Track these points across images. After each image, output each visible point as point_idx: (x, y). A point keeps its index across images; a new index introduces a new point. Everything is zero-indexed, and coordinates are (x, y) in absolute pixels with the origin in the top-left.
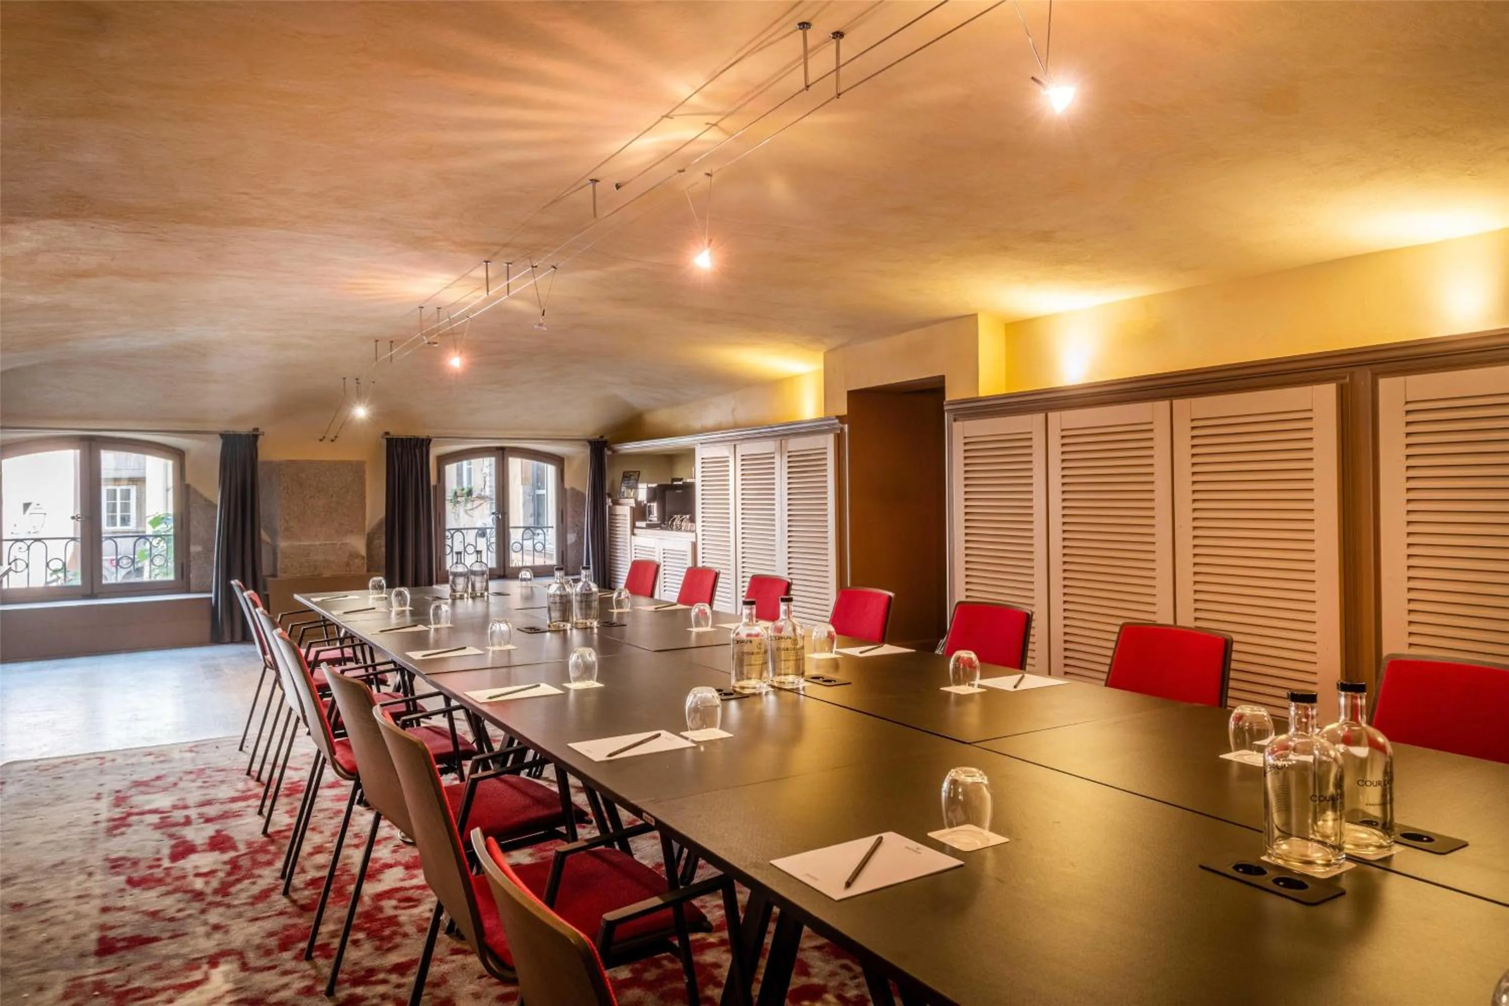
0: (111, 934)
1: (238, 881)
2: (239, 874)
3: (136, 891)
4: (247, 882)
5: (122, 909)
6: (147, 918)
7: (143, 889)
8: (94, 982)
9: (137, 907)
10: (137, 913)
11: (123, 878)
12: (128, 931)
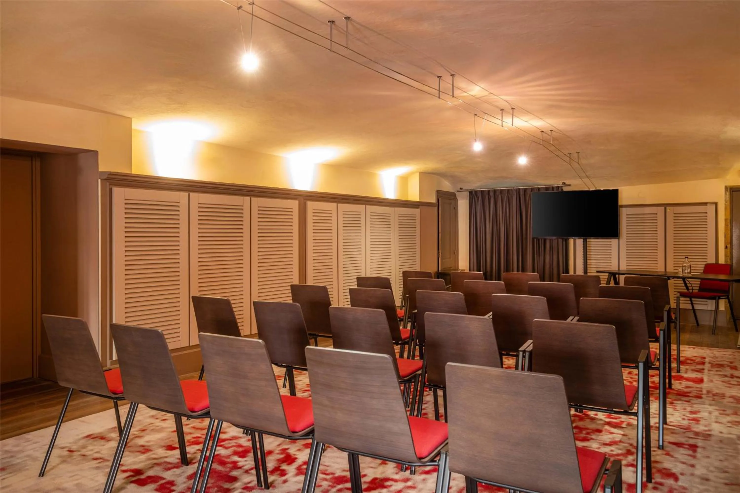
0: (690, 452)
1: (618, 455)
2: (616, 458)
3: (674, 471)
4: (614, 453)
5: (684, 463)
6: (672, 453)
7: (669, 469)
8: (699, 436)
9: (675, 461)
10: (676, 458)
11: (680, 483)
12: (682, 451)
